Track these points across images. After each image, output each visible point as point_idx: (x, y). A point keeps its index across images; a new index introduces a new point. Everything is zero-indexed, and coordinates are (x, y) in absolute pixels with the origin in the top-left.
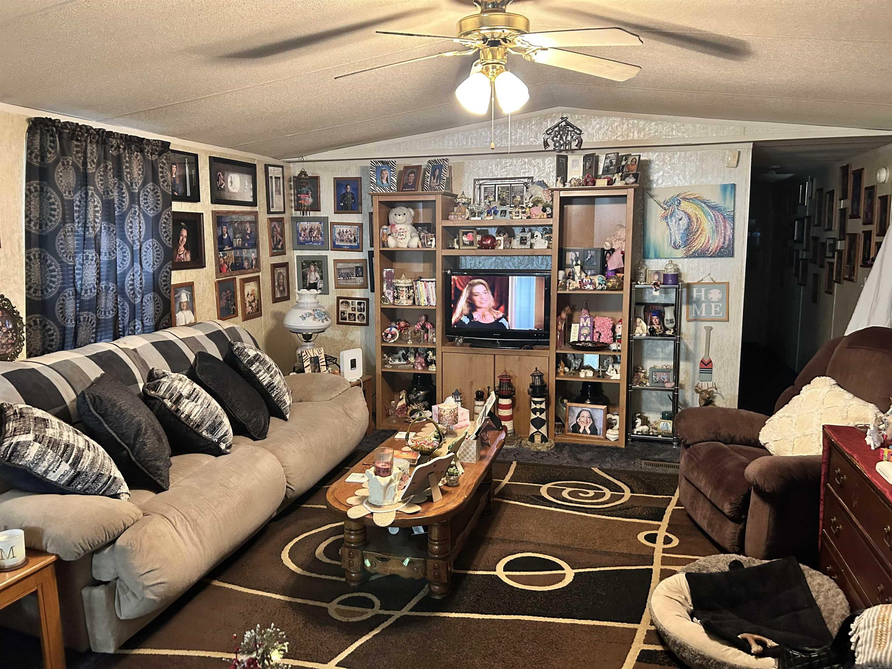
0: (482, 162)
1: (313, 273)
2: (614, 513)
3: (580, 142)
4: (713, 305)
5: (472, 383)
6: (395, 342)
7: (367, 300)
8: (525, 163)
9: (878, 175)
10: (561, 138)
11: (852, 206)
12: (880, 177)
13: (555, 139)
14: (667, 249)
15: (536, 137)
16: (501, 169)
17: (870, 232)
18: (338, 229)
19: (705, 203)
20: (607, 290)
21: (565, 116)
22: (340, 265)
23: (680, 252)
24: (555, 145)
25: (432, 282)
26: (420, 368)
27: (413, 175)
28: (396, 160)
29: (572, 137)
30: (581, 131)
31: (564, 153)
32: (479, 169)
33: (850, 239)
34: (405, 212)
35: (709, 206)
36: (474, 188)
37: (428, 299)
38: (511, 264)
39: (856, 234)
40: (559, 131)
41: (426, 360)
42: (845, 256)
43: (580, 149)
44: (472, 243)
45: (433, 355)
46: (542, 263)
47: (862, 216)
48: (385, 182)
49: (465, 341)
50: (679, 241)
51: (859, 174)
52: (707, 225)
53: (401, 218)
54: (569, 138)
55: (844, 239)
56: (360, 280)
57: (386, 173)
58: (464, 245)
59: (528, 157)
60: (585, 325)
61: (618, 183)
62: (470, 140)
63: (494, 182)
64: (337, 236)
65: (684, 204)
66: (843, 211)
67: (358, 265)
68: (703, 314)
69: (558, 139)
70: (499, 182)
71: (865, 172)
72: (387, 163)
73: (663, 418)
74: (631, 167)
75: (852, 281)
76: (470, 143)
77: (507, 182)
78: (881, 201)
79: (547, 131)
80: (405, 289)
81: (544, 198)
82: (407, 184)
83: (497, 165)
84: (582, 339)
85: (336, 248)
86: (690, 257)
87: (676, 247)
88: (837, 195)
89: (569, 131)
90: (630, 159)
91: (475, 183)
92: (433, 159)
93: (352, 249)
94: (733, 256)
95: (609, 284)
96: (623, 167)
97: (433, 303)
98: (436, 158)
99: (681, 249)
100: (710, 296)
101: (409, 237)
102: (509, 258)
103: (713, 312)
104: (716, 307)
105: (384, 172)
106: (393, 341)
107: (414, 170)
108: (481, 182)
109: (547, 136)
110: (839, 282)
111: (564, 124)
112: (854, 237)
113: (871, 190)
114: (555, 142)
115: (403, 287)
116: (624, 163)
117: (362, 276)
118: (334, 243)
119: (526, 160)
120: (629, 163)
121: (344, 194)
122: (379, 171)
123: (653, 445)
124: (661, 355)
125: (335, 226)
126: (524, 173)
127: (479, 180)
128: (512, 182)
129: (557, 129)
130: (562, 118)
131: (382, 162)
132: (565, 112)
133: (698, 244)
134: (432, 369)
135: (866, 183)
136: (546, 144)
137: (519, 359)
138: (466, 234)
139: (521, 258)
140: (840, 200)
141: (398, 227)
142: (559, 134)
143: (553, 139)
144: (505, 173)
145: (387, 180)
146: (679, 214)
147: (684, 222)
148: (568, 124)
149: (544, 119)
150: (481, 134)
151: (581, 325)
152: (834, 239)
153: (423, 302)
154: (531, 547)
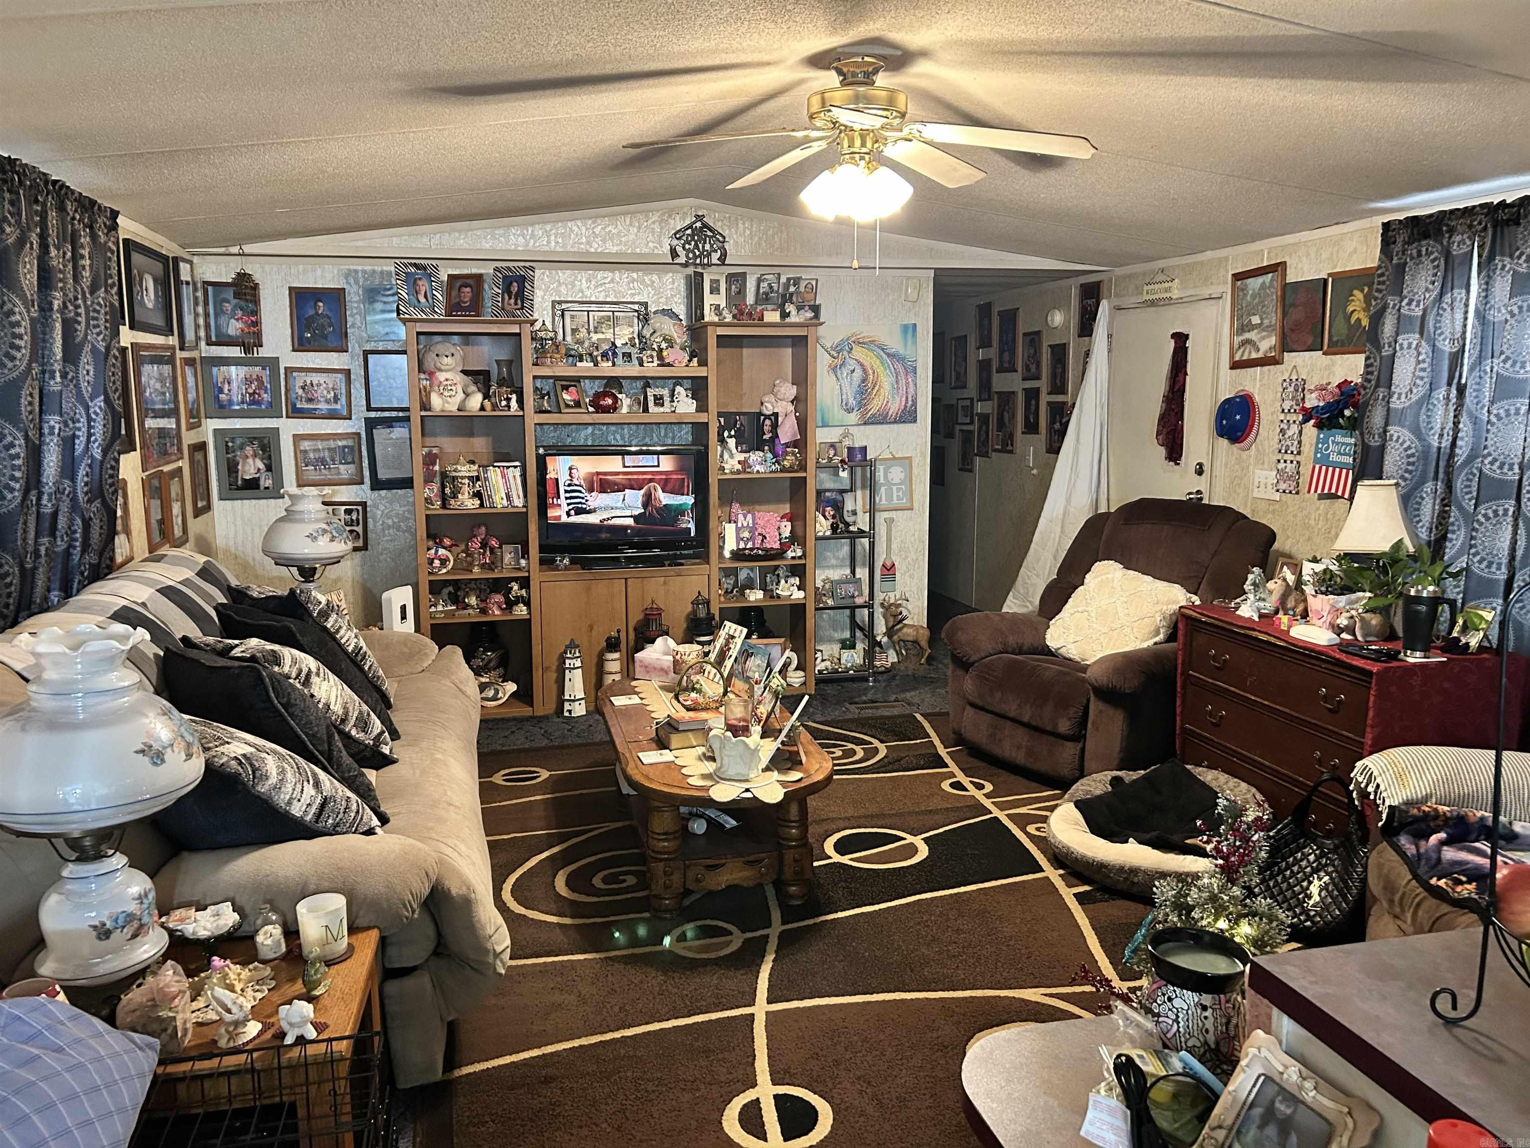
0: (564, 275)
1: (250, 461)
2: (888, 768)
3: (724, 256)
4: (895, 488)
5: (591, 628)
6: (448, 572)
7: (364, 505)
8: (633, 281)
9: (1049, 318)
10: (696, 246)
11: (1001, 357)
12: (1052, 320)
13: (687, 246)
14: (837, 414)
15: (660, 243)
16: (596, 287)
17: (1037, 391)
18: (300, 379)
19: (883, 350)
20: (781, 471)
21: (700, 214)
22: (306, 445)
23: (853, 417)
24: (687, 256)
25: (515, 467)
26: (497, 612)
27: (468, 289)
28: (438, 262)
29: (712, 246)
30: (724, 237)
31: (700, 270)
32: (560, 284)
33: (999, 399)
34: (453, 351)
35: (888, 355)
36: (554, 315)
37: (508, 497)
38: (618, 437)
39: (1013, 393)
40: (693, 235)
41: (506, 596)
42: (993, 423)
43: (724, 264)
44: (578, 404)
45: (521, 588)
46: (666, 436)
47: (1020, 369)
48: (422, 299)
49: (573, 562)
50: (852, 402)
51: (1010, 318)
52: (886, 381)
53: (449, 360)
54: (707, 247)
55: (989, 399)
56: (346, 471)
57: (423, 285)
58: (568, 406)
59: (637, 271)
60: (745, 524)
61: (794, 318)
62: (553, 238)
63: (585, 307)
64: (300, 392)
65: (856, 348)
66: (984, 366)
67: (344, 443)
68: (884, 502)
69: (692, 247)
70: (593, 307)
71: (1021, 315)
72: (424, 268)
73: (843, 648)
74: (806, 295)
75: (1011, 452)
76: (553, 244)
77: (607, 307)
78: (1052, 352)
79: (675, 234)
80: (466, 481)
81: (675, 335)
82: (458, 303)
83: (589, 280)
84: (742, 546)
85: (296, 413)
86: (865, 424)
87: (849, 411)
88: (972, 341)
89: (706, 236)
90: (803, 285)
91: (553, 307)
92: (504, 264)
93: (333, 415)
94: (915, 421)
95: (786, 463)
96: (791, 295)
97: (519, 502)
98: (510, 264)
99: (855, 413)
100: (890, 476)
101: (461, 396)
102: (613, 428)
103: (895, 498)
104: (898, 490)
105: (420, 283)
106: (444, 571)
107: (469, 281)
108: (564, 306)
109: (675, 242)
110: (985, 455)
111: (699, 224)
112: (1007, 398)
113: (1034, 338)
114: (688, 251)
115: (463, 478)
116: (792, 289)
117: (353, 462)
118: (294, 405)
119: (635, 275)
120: (802, 289)
121: (312, 317)
122: (412, 282)
123: (846, 684)
124: (833, 562)
125: (295, 374)
126: (633, 295)
127: (560, 303)
128: (616, 308)
129: (689, 232)
130: (697, 216)
131: (415, 265)
132: (701, 208)
133: (875, 406)
134: (521, 611)
135: (1023, 327)
136: (674, 253)
137: (665, 583)
138: (567, 389)
139: (634, 427)
140: (978, 348)
141: (441, 376)
142: (693, 239)
143: (684, 248)
144: (603, 294)
145: (426, 297)
146: (851, 365)
147: (858, 373)
148: (705, 225)
149: (670, 216)
150: (572, 230)
151: (740, 525)
152: (972, 399)
153: (500, 501)
154: (841, 824)
